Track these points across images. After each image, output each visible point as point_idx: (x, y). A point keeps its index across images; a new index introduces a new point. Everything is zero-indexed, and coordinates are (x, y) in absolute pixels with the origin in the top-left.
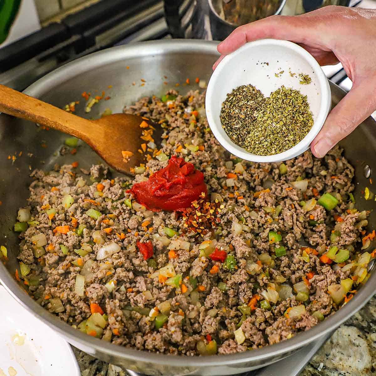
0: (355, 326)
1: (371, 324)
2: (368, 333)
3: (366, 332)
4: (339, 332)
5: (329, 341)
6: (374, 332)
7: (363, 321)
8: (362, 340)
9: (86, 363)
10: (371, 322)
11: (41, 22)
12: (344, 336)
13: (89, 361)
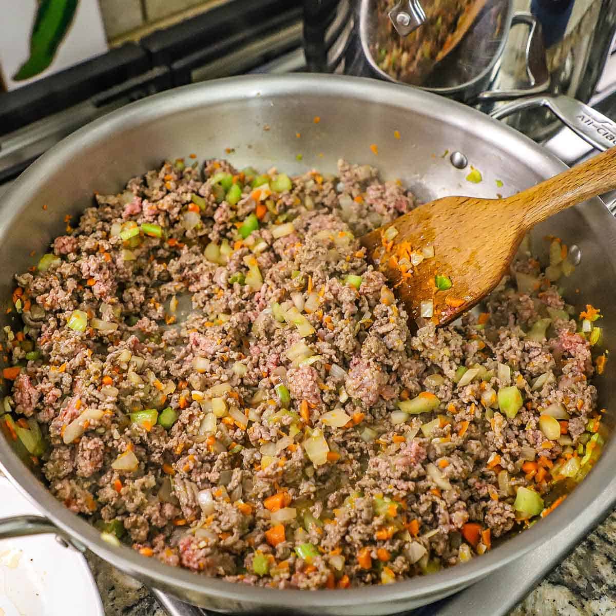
0: (566, 586)
1: (594, 585)
2: (587, 599)
3: (583, 597)
4: (538, 594)
5: (520, 606)
6: (596, 599)
7: (580, 577)
8: (575, 610)
9: (117, 610)
10: (594, 581)
11: (109, 40)
12: (546, 602)
13: (123, 606)
